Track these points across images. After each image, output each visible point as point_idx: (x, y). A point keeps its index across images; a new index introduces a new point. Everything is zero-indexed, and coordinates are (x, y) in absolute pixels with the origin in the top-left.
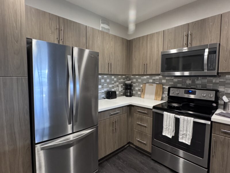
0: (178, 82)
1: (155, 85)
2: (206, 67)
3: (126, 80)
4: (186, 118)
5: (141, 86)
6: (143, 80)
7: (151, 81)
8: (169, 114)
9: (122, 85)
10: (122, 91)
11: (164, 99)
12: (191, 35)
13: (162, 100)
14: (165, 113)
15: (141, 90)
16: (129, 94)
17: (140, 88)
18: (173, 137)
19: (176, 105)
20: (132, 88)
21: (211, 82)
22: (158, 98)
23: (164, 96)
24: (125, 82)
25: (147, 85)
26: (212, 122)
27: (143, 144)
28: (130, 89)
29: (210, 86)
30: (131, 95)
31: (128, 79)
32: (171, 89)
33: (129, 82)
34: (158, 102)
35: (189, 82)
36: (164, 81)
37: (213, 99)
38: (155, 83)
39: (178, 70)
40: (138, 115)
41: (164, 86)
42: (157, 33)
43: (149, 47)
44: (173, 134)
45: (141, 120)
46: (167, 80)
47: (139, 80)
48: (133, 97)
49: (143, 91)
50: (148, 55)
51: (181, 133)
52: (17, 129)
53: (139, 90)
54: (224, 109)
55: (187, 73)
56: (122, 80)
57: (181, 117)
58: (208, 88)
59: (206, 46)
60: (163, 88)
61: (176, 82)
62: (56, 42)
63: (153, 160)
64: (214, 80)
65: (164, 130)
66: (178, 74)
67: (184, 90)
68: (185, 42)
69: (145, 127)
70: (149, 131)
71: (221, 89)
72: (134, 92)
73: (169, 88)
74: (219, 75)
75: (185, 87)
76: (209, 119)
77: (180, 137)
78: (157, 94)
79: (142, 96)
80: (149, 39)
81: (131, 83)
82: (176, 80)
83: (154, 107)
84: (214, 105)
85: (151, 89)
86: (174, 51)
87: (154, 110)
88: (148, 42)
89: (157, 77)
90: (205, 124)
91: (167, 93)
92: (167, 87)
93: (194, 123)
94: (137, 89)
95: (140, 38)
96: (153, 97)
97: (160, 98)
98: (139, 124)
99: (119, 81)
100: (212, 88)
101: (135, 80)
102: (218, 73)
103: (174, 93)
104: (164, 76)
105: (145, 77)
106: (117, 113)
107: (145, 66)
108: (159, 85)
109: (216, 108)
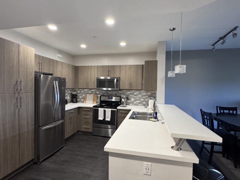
0: (105, 93)
1: (92, 95)
2: (115, 87)
3: (72, 91)
4: (108, 109)
5: (84, 95)
6: (84, 92)
7: (90, 92)
8: (101, 109)
9: (70, 95)
10: (70, 99)
11: (98, 103)
12: (110, 71)
13: (97, 103)
14: (99, 109)
15: (84, 98)
16: (75, 101)
17: (83, 97)
18: (103, 119)
19: (104, 104)
20: (77, 97)
21: (118, 93)
22: (94, 103)
23: (98, 101)
24: (72, 93)
25: (88, 95)
26: (117, 109)
27: (87, 129)
28: (76, 98)
29: (118, 95)
30: (76, 102)
31: (74, 91)
32: (102, 97)
33: (75, 93)
34: (95, 104)
35: (110, 93)
36: (98, 92)
37: (119, 101)
38: (92, 94)
39: (105, 87)
40: (84, 113)
41: (98, 95)
42: (94, 66)
43: (89, 73)
44: (103, 118)
45: (86, 115)
46: (99, 92)
47: (82, 92)
48: (78, 103)
49: (85, 99)
50: (89, 78)
51: (106, 116)
52: (30, 120)
53: (82, 98)
54: (123, 104)
55: (110, 89)
56: (70, 92)
57: (106, 109)
58: (117, 95)
59: (115, 78)
60: (97, 96)
61: (104, 93)
62: (38, 71)
63: (93, 135)
64: (120, 92)
65: (99, 117)
66: (105, 89)
67: (108, 97)
68: (107, 74)
69: (89, 118)
70: (91, 120)
71: (122, 96)
72: (78, 100)
73: (101, 96)
74: (120, 90)
75: (108, 95)
76: (116, 108)
77: (106, 118)
78: (94, 100)
79: (84, 102)
80: (89, 69)
81: (77, 93)
82: (104, 92)
83: (94, 107)
84: (120, 103)
85: (90, 97)
86: (102, 78)
87: (94, 108)
88: (89, 70)
89: (94, 90)
90: (115, 111)
91: (99, 99)
92: (99, 96)
93: (111, 111)
94: (80, 97)
95: (83, 66)
96: (92, 102)
97: (96, 102)
98: (85, 118)
99: (68, 92)
100: (119, 96)
101: (79, 92)
102: (120, 89)
103: (103, 99)
104: (98, 90)
105: (86, 90)
106: (72, 112)
107: (87, 84)
108: (95, 94)
109: (120, 104)
